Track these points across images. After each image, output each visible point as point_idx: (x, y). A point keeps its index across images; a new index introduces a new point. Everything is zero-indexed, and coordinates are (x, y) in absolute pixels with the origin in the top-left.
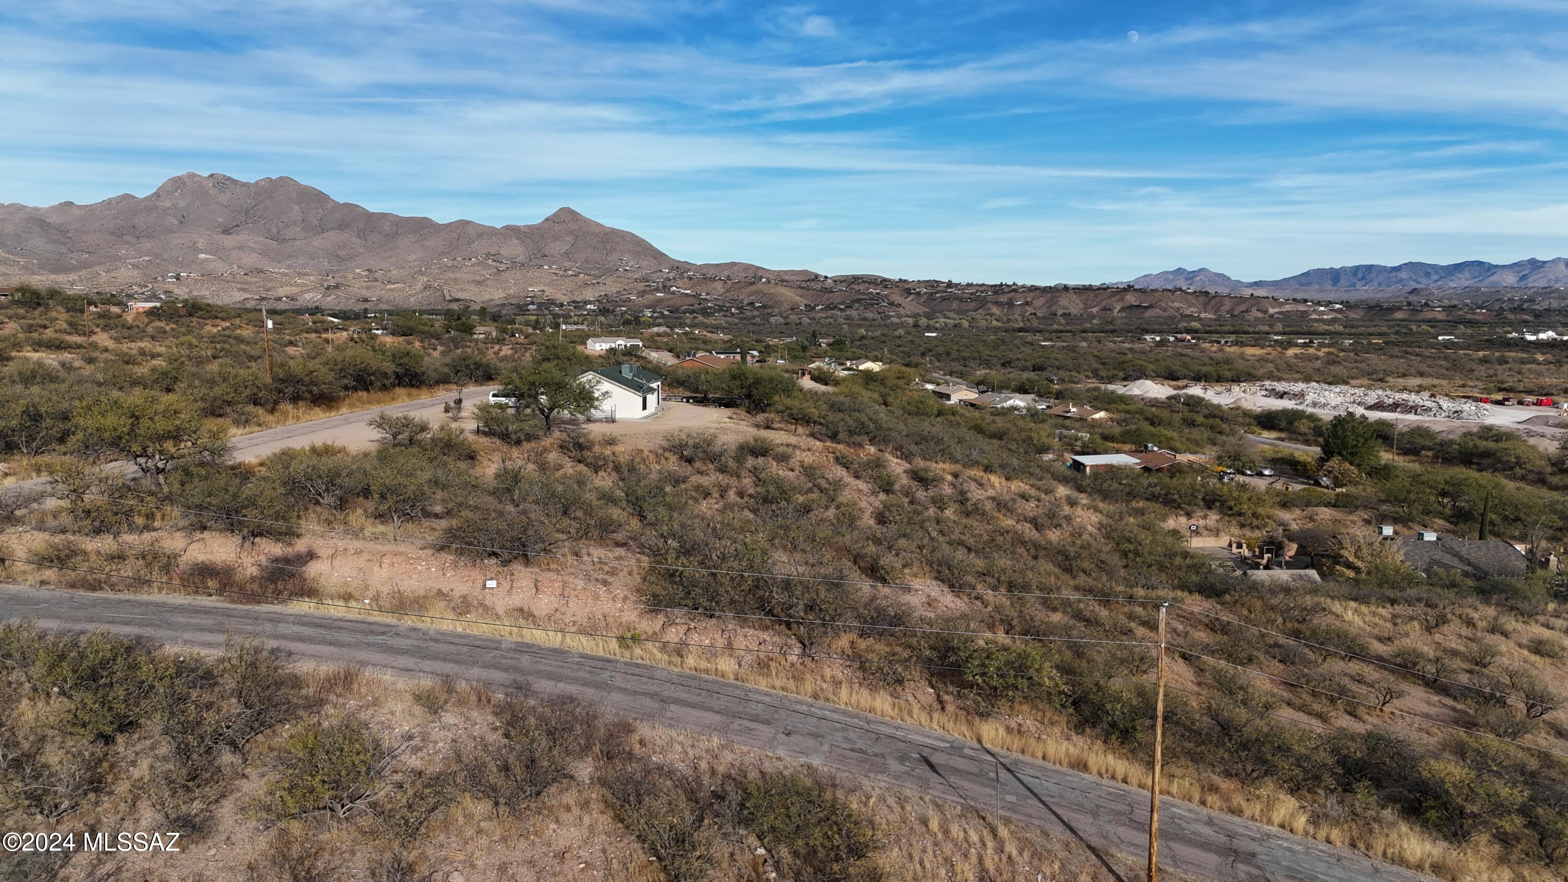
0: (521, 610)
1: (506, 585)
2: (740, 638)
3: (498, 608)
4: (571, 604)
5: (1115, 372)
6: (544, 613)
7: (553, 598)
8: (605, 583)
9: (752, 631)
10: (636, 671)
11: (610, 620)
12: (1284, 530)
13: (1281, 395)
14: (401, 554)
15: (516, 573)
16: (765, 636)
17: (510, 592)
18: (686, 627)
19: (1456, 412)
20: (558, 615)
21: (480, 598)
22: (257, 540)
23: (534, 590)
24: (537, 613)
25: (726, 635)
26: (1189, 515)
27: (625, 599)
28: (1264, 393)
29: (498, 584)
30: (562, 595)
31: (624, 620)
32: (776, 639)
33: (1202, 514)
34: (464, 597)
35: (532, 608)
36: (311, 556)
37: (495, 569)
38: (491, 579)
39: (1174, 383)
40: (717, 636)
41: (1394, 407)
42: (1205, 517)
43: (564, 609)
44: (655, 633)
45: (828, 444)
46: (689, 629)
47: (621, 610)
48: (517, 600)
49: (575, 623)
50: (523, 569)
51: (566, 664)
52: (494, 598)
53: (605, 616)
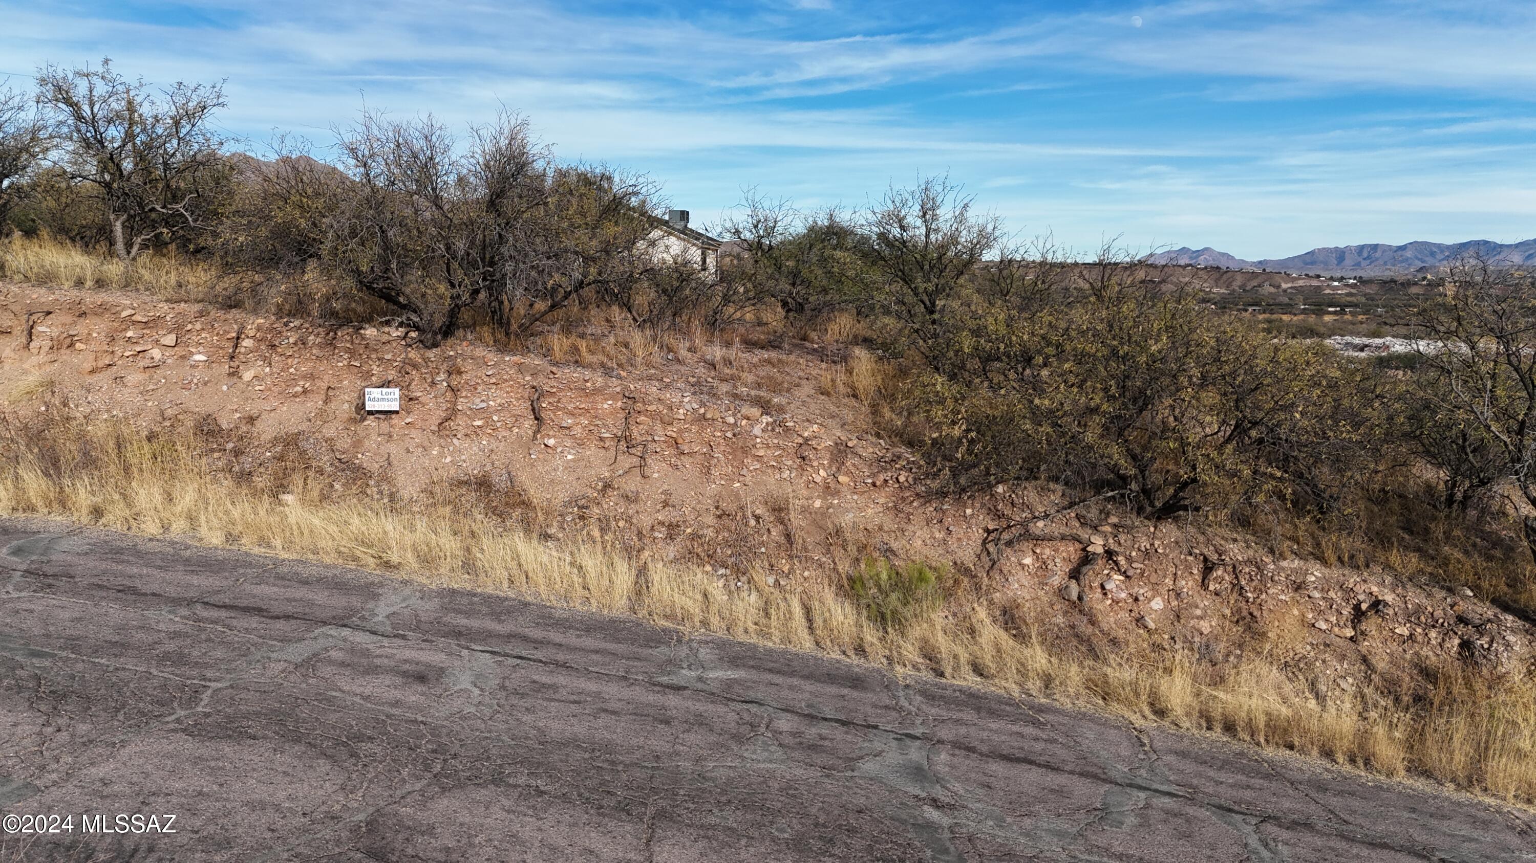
0: (483, 484)
1: (433, 404)
2: (1279, 593)
3: (401, 479)
4: (656, 468)
6: (562, 496)
7: (592, 452)
9: (1316, 573)
11: (796, 520)
14: (102, 309)
15: (468, 366)
17: (445, 424)
18: (1071, 551)
20: (611, 502)
21: (343, 443)
23: (528, 424)
24: (536, 495)
27: (840, 452)
29: (409, 400)
30: (626, 440)
31: (847, 520)
32: (1415, 597)
34: (286, 439)
35: (524, 478)
37: (395, 354)
38: (386, 384)
40: (1188, 585)
43: (632, 484)
44: (962, 569)
46: (1087, 559)
47: (828, 490)
48: (470, 452)
49: (672, 530)
50: (492, 357)
51: (672, 701)
52: (393, 449)
53: (779, 510)
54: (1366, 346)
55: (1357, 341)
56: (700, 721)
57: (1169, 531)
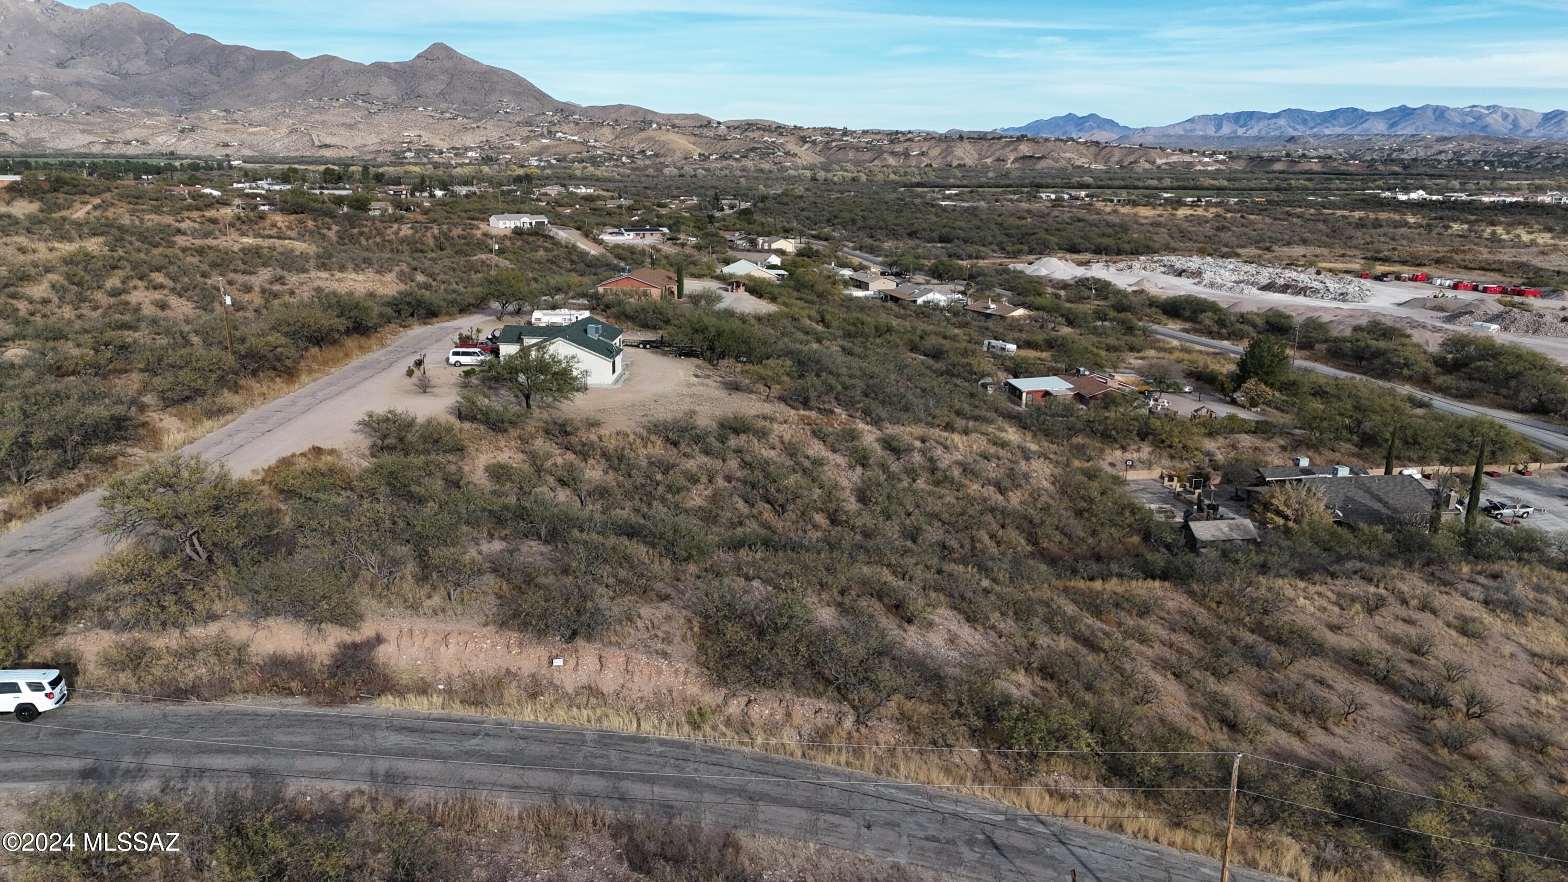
0: (589, 687)
1: (572, 663)
2: (798, 707)
3: (567, 687)
4: (636, 678)
5: (1020, 246)
6: (611, 691)
7: (618, 673)
8: (665, 655)
10: (714, 758)
11: (675, 694)
12: (1211, 461)
13: (1180, 273)
14: (465, 632)
15: (580, 649)
16: (821, 704)
17: (575, 669)
18: (746, 699)
19: (1342, 294)
20: (625, 691)
21: (548, 676)
22: (323, 626)
23: (599, 666)
24: (605, 691)
25: (784, 704)
26: (1124, 448)
27: (687, 672)
28: (1163, 269)
29: (564, 661)
30: (627, 671)
31: (688, 694)
32: (830, 706)
33: (1135, 447)
34: (533, 676)
35: (600, 685)
36: (379, 640)
37: (558, 646)
38: (557, 657)
39: (1075, 256)
40: (776, 705)
41: (1284, 289)
42: (1138, 450)
43: (630, 685)
44: (718, 706)
45: (802, 412)
46: (749, 701)
47: (684, 684)
48: (583, 677)
49: (642, 699)
50: (587, 646)
51: (651, 758)
52: (562, 676)
53: (670, 691)
54: (1184, 271)
55: (1179, 262)
56: (657, 763)
57: (773, 692)
